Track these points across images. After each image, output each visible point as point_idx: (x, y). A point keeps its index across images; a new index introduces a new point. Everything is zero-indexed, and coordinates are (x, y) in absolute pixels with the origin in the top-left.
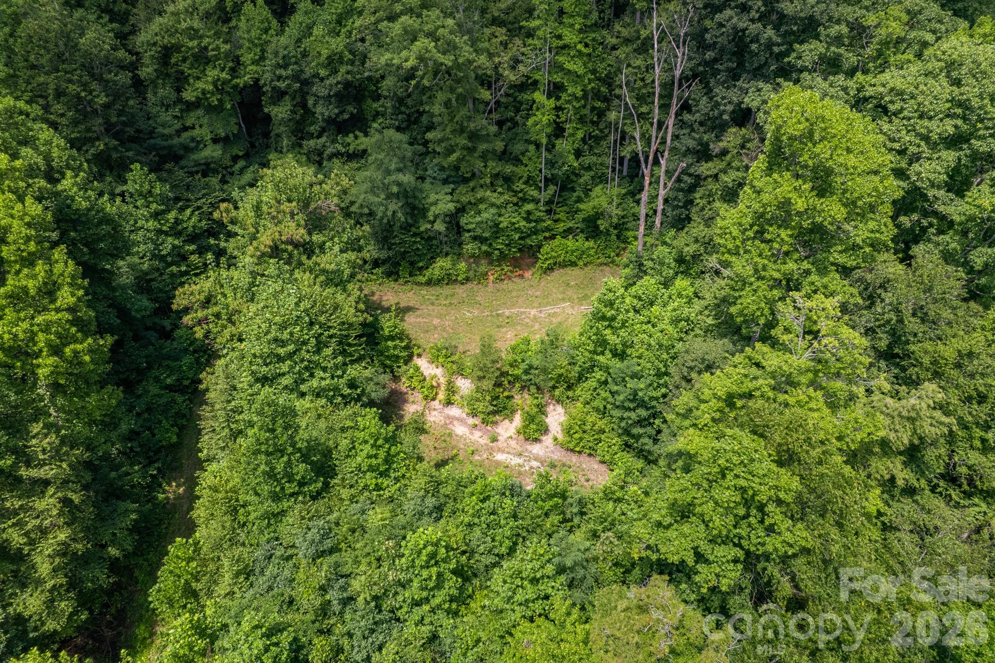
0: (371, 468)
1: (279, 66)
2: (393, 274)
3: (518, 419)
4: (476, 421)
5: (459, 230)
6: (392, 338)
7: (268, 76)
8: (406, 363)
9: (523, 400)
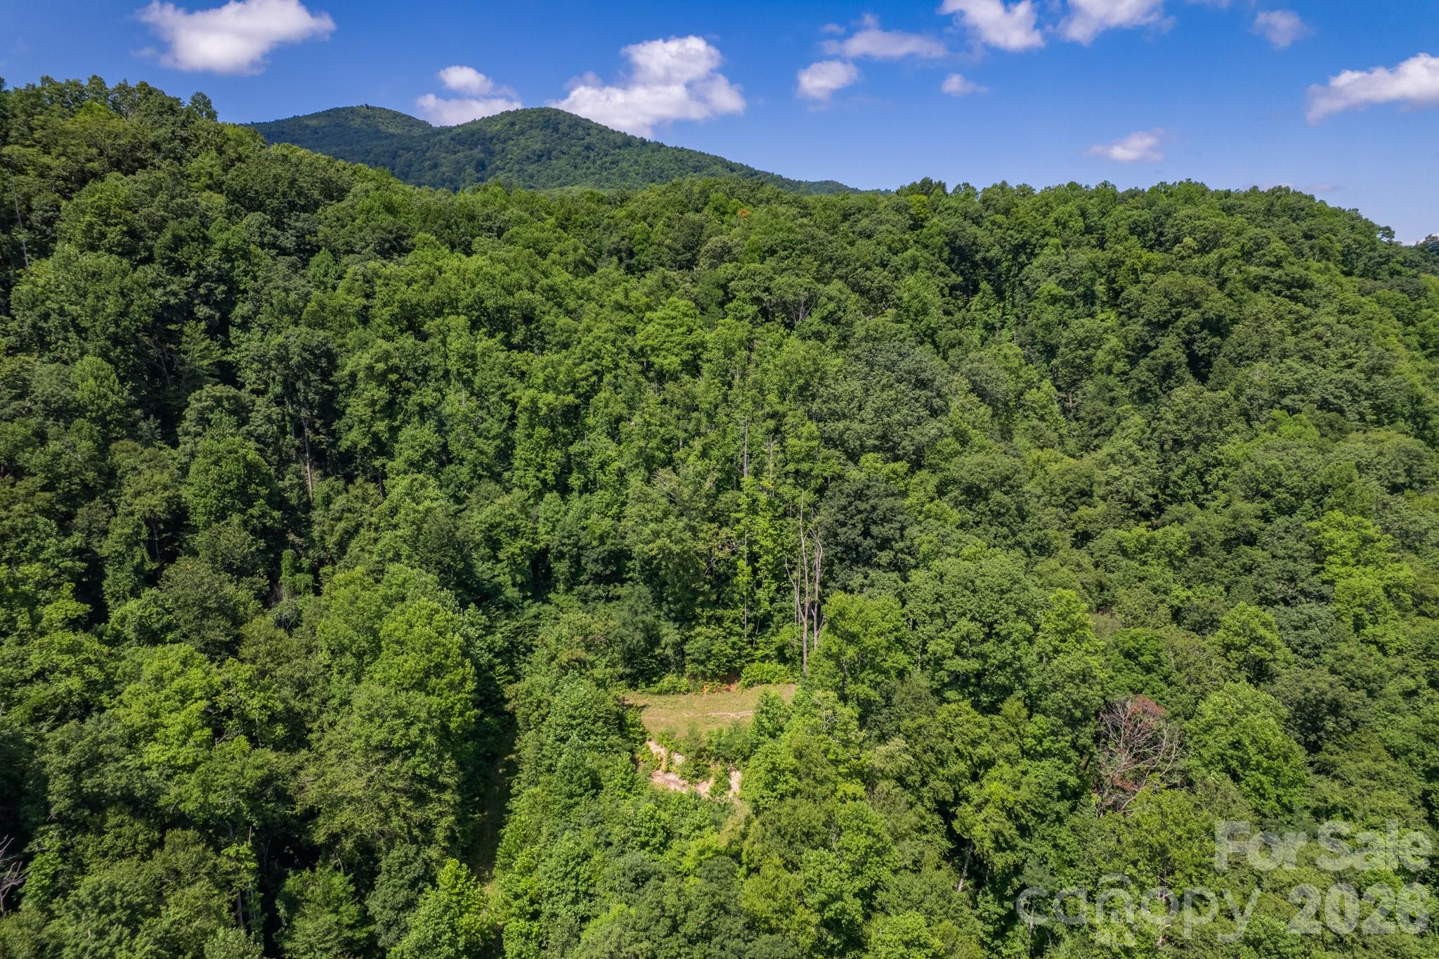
0: (622, 786)
1: (563, 537)
2: (633, 686)
3: (712, 781)
4: (685, 782)
5: (682, 653)
6: (633, 726)
7: (556, 543)
8: (641, 744)
9: (716, 768)
